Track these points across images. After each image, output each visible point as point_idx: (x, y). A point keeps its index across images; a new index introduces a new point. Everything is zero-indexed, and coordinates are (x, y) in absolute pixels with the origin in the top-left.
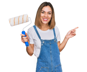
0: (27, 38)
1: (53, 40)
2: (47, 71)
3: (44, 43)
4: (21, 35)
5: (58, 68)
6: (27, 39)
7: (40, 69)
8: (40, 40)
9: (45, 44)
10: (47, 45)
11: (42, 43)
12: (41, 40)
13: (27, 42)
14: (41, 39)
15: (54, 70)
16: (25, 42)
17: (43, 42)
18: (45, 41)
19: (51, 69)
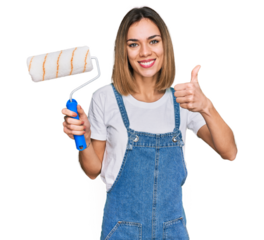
0: (82, 124)
1: (167, 136)
2: (137, 234)
3: (138, 142)
4: (64, 111)
5: (173, 228)
6: (81, 127)
7: (115, 228)
8: (125, 130)
9: (142, 145)
10: (146, 150)
11: (129, 142)
12: (131, 133)
13: (82, 136)
14: (131, 127)
15: (159, 235)
16: (75, 136)
17: (136, 140)
18: (142, 135)
19: (150, 230)
